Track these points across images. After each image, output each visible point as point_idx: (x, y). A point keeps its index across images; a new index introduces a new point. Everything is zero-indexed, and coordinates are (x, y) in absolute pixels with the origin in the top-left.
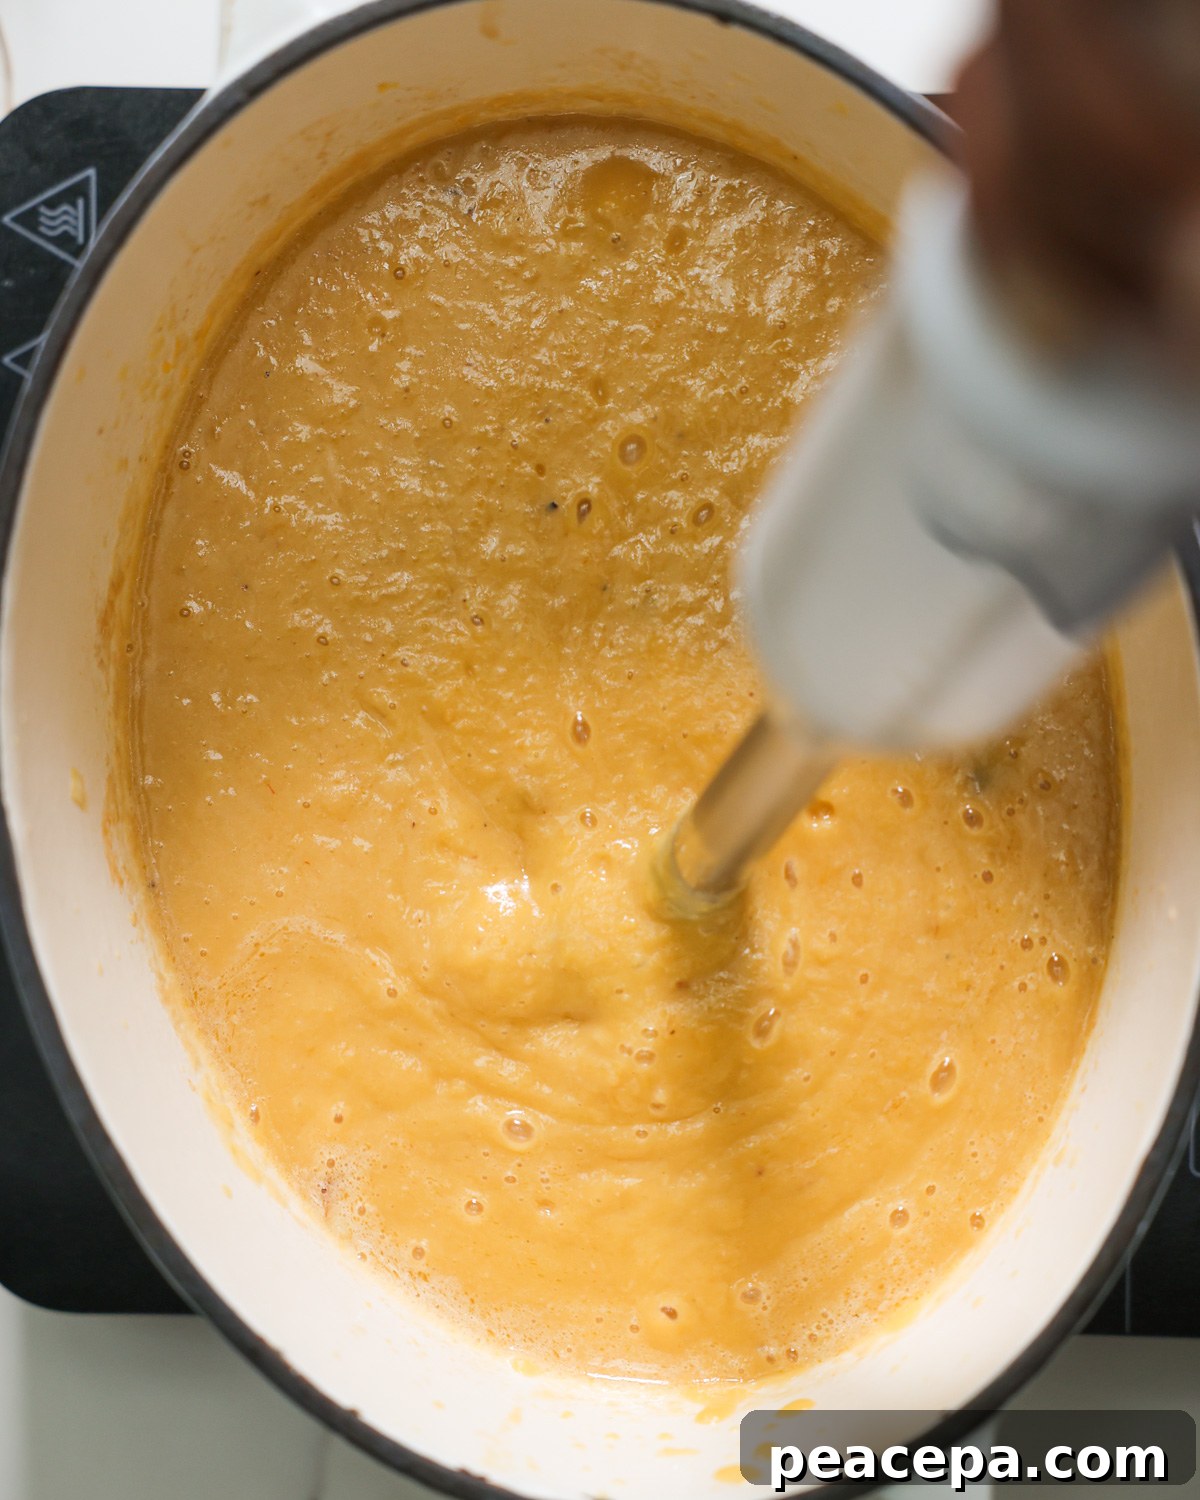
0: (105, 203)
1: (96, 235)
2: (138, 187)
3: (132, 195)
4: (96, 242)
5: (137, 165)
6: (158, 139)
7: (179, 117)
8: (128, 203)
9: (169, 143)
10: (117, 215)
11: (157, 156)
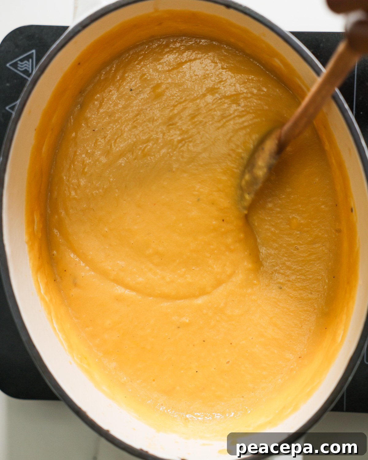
0: (38, 61)
1: (35, 70)
2: (48, 55)
3: (46, 58)
4: (35, 72)
5: (48, 49)
6: (54, 41)
7: (61, 34)
8: (45, 60)
9: (58, 42)
10: (41, 64)
11: (54, 46)
